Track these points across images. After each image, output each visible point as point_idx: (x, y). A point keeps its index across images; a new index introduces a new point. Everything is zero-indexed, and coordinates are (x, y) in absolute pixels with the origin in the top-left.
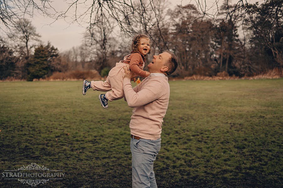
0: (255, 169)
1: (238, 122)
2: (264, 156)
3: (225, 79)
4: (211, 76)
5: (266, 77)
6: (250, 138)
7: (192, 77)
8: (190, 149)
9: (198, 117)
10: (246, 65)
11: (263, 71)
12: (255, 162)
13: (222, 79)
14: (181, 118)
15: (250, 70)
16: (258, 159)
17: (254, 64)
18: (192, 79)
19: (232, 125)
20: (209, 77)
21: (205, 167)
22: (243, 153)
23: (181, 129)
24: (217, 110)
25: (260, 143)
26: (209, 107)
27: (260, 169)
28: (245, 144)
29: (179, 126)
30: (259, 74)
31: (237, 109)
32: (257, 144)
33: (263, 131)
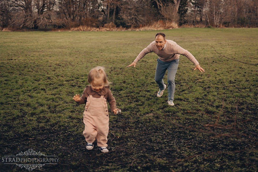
0: (130, 109)
1: (119, 66)
2: (142, 96)
3: (112, 30)
4: (98, 27)
5: (151, 29)
6: (130, 80)
7: (79, 28)
8: (59, 94)
9: (78, 63)
10: (133, 16)
11: (148, 23)
12: (131, 103)
13: (109, 31)
14: (59, 65)
15: (136, 22)
16: (135, 100)
17: (141, 16)
18: (78, 30)
19: (113, 69)
20: (96, 28)
21: (72, 112)
22: (119, 95)
23: (55, 75)
24: (99, 56)
25: (139, 84)
26: (92, 54)
27: (135, 110)
28: (123, 86)
29: (53, 73)
30: (144, 26)
31: (120, 55)
32: (136, 85)
33: (144, 73)
